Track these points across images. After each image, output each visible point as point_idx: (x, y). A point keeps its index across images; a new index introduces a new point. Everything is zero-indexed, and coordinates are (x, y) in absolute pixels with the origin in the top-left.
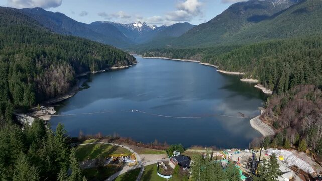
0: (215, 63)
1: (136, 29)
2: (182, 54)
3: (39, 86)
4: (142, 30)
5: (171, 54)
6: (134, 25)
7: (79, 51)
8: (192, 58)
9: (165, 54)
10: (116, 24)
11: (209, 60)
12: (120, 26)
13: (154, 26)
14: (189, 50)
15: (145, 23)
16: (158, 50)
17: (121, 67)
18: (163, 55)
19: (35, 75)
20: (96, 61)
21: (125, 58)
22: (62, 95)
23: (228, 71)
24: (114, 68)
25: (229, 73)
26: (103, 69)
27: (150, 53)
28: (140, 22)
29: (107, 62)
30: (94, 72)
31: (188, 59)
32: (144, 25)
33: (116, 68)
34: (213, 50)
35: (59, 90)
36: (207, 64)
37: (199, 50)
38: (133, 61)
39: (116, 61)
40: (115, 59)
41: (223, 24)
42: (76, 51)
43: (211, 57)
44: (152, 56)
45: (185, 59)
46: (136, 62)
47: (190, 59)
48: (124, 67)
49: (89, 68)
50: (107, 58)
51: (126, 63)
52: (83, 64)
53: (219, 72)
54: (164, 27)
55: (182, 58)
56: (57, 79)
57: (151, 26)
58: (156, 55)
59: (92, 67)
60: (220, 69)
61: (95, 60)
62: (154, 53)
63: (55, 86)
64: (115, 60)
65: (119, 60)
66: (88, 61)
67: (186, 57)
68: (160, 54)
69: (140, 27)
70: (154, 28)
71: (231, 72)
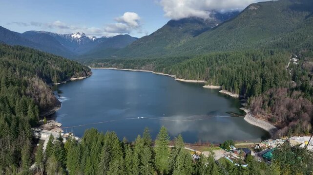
0: (169, 72)
1: (75, 40)
2: (132, 64)
4: (82, 41)
5: (121, 64)
6: (73, 36)
7: (38, 62)
9: (115, 64)
10: (53, 34)
11: (162, 70)
12: (58, 36)
13: (94, 37)
14: (139, 61)
15: (84, 34)
16: (107, 61)
17: (80, 78)
18: (113, 65)
20: (58, 72)
21: (82, 69)
23: (186, 79)
24: (73, 79)
25: (187, 81)
26: (65, 81)
27: (99, 64)
28: (79, 33)
29: (66, 73)
30: (56, 84)
32: (83, 36)
33: (75, 79)
34: (162, 61)
36: (160, 74)
37: (149, 61)
38: (89, 71)
39: (74, 72)
40: (73, 70)
41: (164, 37)
43: (163, 67)
44: (101, 67)
45: (136, 69)
46: (91, 73)
47: (141, 69)
48: (83, 78)
49: (51, 80)
50: (65, 69)
51: (84, 73)
52: (45, 75)
53: (177, 80)
54: (104, 39)
55: (133, 69)
57: (90, 37)
58: (106, 66)
59: (54, 79)
60: (177, 78)
62: (103, 64)
65: (77, 70)
67: (137, 67)
68: (109, 65)
69: (79, 37)
70: (94, 39)
71: (189, 80)
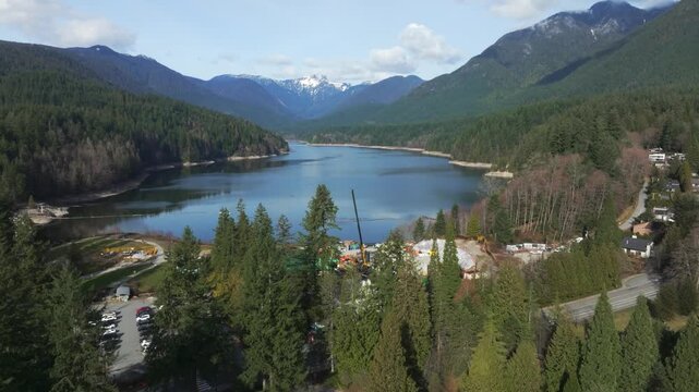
1: (306, 91)
2: (390, 135)
3: (44, 169)
4: (320, 93)
5: (367, 136)
6: (302, 82)
7: (160, 122)
8: (410, 143)
9: (357, 136)
10: (264, 80)
11: (442, 145)
12: (273, 84)
13: (345, 84)
14: (406, 128)
15: (325, 78)
16: (343, 130)
17: (251, 158)
18: (353, 139)
19: (38, 147)
20: (195, 141)
21: (260, 140)
22: (95, 190)
24: (235, 158)
25: (472, 165)
26: (209, 159)
27: (326, 136)
28: (315, 77)
29: (220, 145)
30: (187, 164)
31: (404, 146)
32: (324, 83)
33: (241, 158)
35: (88, 180)
36: (436, 153)
37: (427, 126)
38: (282, 147)
39: (240, 145)
40: (239, 139)
41: (484, 75)
42: (155, 120)
44: (330, 141)
45: (396, 145)
46: (288, 151)
47: (406, 145)
48: (258, 157)
49: (178, 155)
50: (220, 137)
51: (263, 149)
52: (166, 146)
53: (455, 165)
55: (391, 145)
56: (86, 160)
57: (338, 85)
58: (340, 140)
59: (186, 154)
60: (455, 159)
61: (192, 140)
62: (335, 136)
63: (79, 171)
64: (238, 144)
65: (248, 141)
66: (176, 141)
67: (399, 143)
68: (346, 138)
69: (314, 86)
70: (345, 88)
71: (475, 162)
